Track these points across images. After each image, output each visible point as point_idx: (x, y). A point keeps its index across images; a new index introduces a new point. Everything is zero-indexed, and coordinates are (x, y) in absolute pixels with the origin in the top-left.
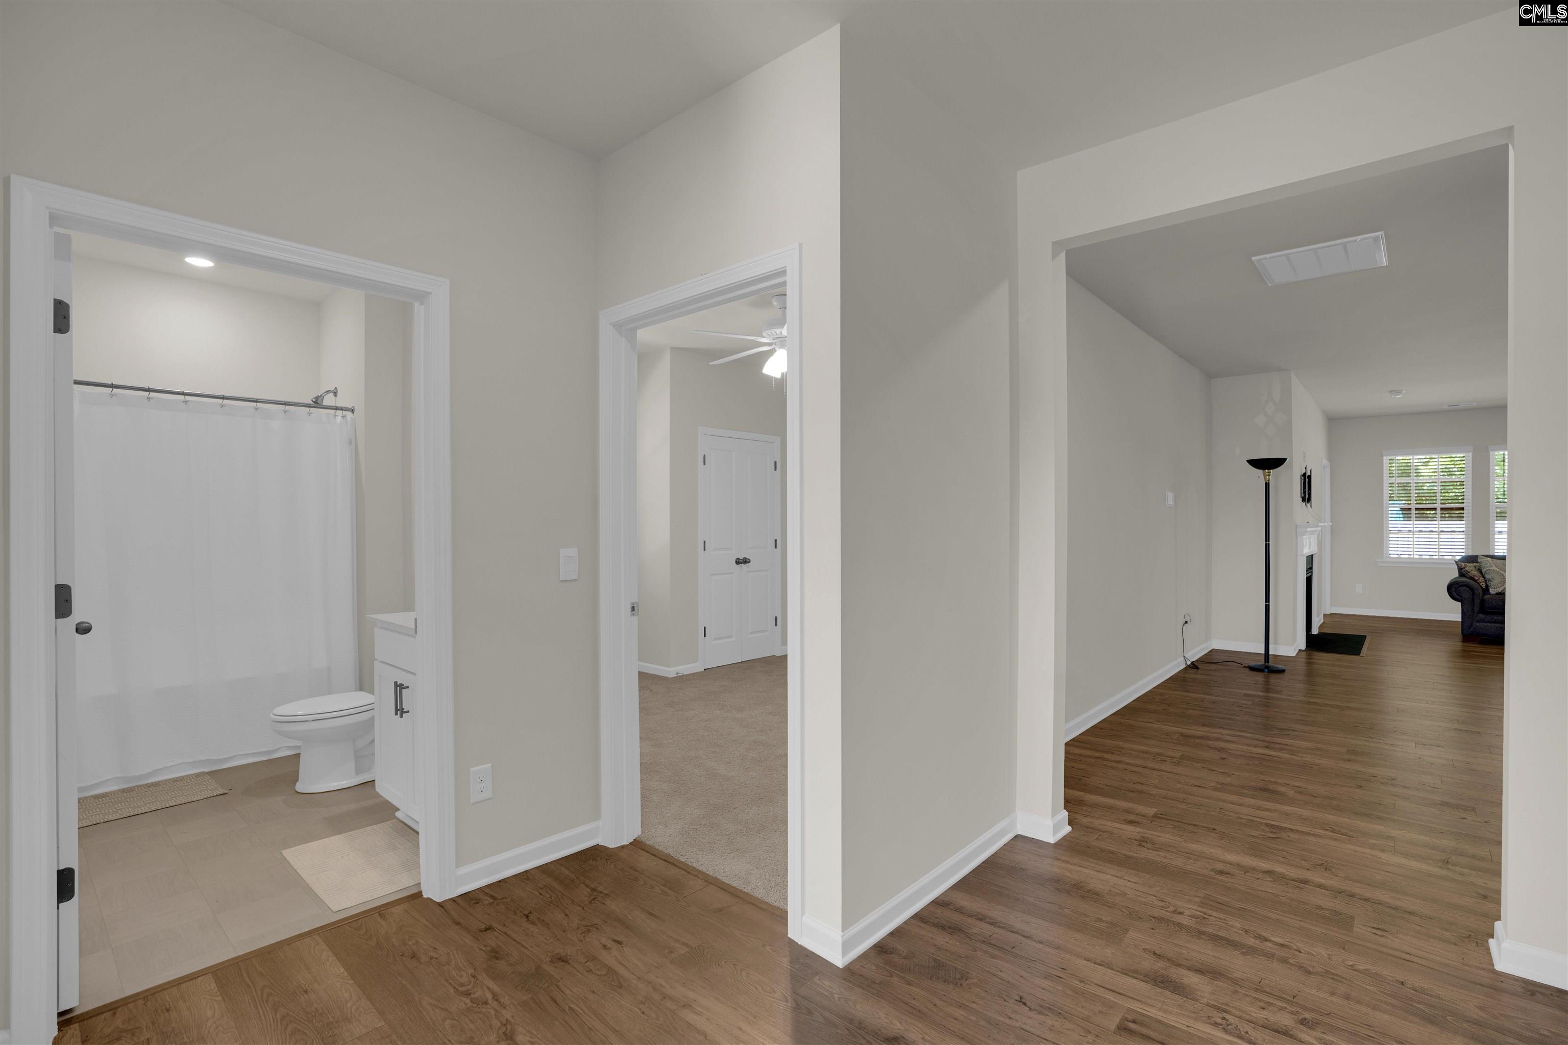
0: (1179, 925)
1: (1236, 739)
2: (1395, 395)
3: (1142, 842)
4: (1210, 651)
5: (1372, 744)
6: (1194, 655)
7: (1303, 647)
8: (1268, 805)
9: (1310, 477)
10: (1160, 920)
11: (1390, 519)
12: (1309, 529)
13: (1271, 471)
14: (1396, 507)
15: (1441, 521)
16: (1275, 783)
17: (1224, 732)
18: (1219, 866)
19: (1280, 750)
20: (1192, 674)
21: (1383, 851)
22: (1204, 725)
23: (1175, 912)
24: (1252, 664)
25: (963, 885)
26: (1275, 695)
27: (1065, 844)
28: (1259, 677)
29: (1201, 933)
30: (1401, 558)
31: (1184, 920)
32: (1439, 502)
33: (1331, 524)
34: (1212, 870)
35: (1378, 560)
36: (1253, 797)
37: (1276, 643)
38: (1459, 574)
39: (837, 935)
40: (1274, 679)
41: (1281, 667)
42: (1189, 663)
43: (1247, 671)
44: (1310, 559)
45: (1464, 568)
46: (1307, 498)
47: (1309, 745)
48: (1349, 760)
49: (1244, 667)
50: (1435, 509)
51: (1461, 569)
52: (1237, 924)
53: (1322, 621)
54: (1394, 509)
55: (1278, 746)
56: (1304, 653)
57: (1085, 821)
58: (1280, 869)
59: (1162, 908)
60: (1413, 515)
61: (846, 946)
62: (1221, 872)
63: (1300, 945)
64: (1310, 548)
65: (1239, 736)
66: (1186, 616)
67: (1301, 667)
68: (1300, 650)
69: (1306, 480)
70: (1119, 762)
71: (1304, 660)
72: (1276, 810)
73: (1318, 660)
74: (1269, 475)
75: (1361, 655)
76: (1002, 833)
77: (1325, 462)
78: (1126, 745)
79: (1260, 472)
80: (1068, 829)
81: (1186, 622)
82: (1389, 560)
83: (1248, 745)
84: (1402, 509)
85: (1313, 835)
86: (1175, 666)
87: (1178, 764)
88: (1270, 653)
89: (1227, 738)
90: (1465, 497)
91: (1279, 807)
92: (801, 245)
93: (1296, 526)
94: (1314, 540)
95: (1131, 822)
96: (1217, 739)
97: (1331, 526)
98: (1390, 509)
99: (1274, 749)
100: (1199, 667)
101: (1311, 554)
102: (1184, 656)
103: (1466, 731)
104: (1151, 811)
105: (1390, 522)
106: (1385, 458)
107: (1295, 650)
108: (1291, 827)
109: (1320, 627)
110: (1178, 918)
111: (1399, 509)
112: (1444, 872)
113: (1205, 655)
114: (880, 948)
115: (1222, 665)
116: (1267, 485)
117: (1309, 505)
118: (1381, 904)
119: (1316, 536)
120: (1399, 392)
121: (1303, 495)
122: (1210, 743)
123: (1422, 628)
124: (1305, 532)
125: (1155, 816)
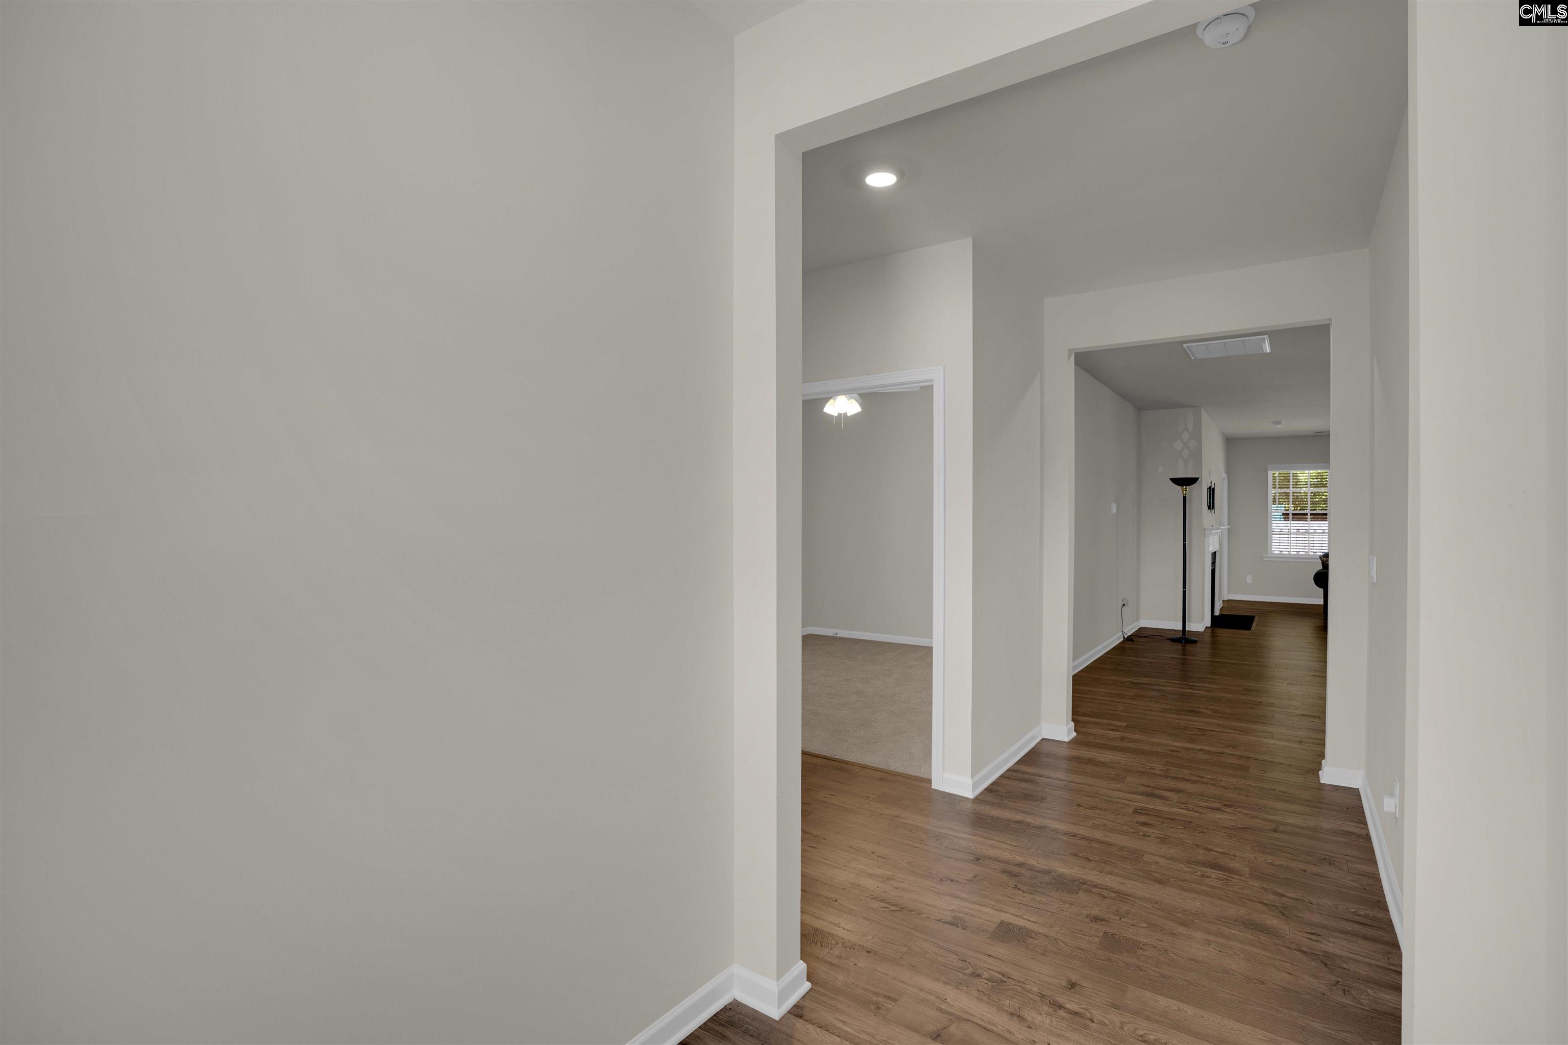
0: (1156, 774)
1: (1170, 684)
2: (1277, 425)
3: (1122, 739)
4: (1140, 629)
5: (1259, 685)
6: (1130, 630)
7: (1209, 625)
8: (1196, 719)
9: (1214, 489)
10: (1143, 772)
11: (1273, 519)
12: (1214, 532)
13: (1188, 487)
14: (1278, 512)
15: (1311, 521)
16: (1198, 707)
17: (1161, 680)
18: (1172, 748)
19: (1200, 690)
20: (1128, 645)
21: (1266, 738)
22: (1146, 677)
23: (1150, 769)
24: (1173, 637)
25: (1020, 762)
26: (1193, 658)
27: (1074, 741)
28: (1179, 646)
29: (1167, 776)
30: (1282, 554)
31: (1158, 772)
32: (1309, 508)
33: (1229, 527)
34: (1167, 750)
35: (1264, 556)
36: (1186, 715)
37: (1189, 622)
38: (1323, 567)
39: (969, 781)
40: (1190, 647)
41: (1194, 638)
42: (1126, 637)
43: (1169, 642)
44: (1214, 554)
45: (1326, 562)
46: (1211, 506)
47: (1219, 686)
48: (1245, 694)
49: (1167, 639)
50: (1306, 514)
51: (1324, 563)
52: (1187, 772)
53: (1222, 605)
54: (1276, 510)
55: (1198, 688)
56: (1210, 629)
57: (1083, 730)
58: (1207, 748)
59: (1143, 767)
60: (1291, 519)
61: (975, 786)
62: (1173, 751)
63: (1221, 778)
64: (1213, 546)
65: (1172, 683)
66: (1124, 600)
67: (1208, 638)
68: (1206, 627)
69: (1211, 491)
70: (1094, 699)
71: (1210, 634)
72: (1201, 721)
73: (1221, 633)
74: (1186, 491)
75: (1251, 630)
76: (1033, 738)
77: (1224, 475)
78: (1095, 689)
79: (1179, 488)
80: (1075, 734)
81: (1124, 605)
82: (1272, 555)
83: (1179, 688)
84: (1284, 514)
85: (1224, 732)
86: (1115, 640)
87: (1134, 699)
88: (1187, 629)
89: (1163, 684)
90: (1328, 505)
91: (1203, 720)
92: (944, 367)
93: (1204, 529)
94: (1216, 538)
95: (1112, 730)
96: (1157, 685)
97: (1229, 528)
98: (1273, 514)
99: (1196, 689)
100: (1134, 639)
101: (1213, 551)
102: (1122, 631)
103: (1320, 676)
104: (1124, 724)
105: (1273, 522)
106: (1269, 472)
107: (1203, 627)
108: (1211, 729)
109: (1221, 609)
110: (1154, 771)
111: (1281, 514)
112: (1299, 746)
113: (1137, 631)
114: (988, 790)
115: (1150, 638)
116: (1185, 498)
117: (1213, 511)
118: (1264, 761)
119: (1218, 536)
120: (1279, 423)
121: (1209, 504)
122: (1152, 687)
123: (1295, 610)
124: (1210, 534)
125: (1126, 726)
